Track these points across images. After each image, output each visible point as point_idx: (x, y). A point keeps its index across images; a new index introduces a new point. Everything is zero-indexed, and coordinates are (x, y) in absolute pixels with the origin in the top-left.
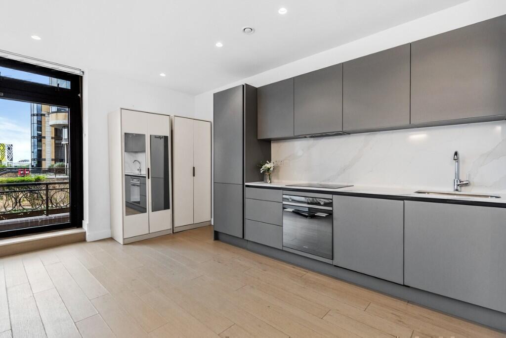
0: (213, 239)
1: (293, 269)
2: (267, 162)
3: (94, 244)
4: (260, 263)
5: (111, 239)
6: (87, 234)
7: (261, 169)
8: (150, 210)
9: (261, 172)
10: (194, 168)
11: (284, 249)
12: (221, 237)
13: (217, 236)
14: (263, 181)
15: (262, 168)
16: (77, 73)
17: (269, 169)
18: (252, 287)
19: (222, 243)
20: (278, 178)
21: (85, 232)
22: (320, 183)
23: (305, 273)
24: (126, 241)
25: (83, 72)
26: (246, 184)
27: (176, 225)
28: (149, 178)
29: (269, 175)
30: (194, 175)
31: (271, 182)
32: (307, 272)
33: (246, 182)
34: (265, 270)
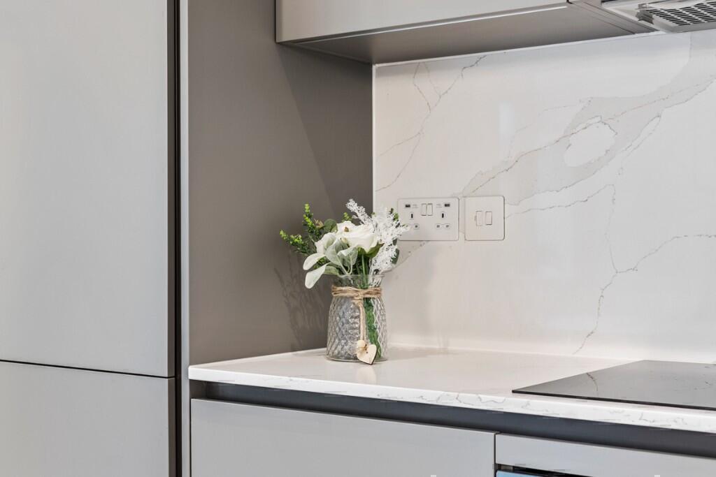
2: (352, 206)
7: (310, 261)
9: (311, 280)
15: (313, 250)
17: (364, 259)
26: (196, 372)
29: (368, 303)
31: (378, 357)
33: (194, 362)
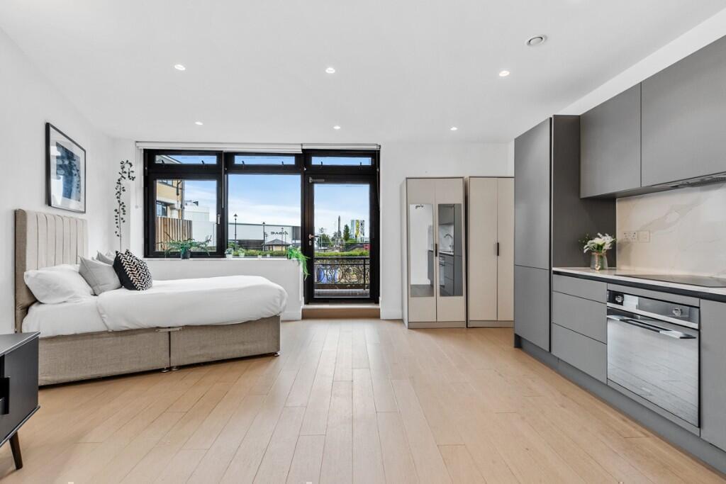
0: (513, 345)
1: (621, 422)
2: (599, 234)
3: (386, 322)
4: (565, 396)
5: (401, 321)
6: (381, 311)
7: (586, 246)
8: (438, 294)
9: (585, 251)
10: (498, 244)
11: (610, 384)
12: (524, 344)
13: (519, 342)
14: (589, 266)
15: (586, 244)
16: (375, 148)
17: (600, 247)
18: (523, 418)
19: (524, 354)
20: (629, 264)
21: (379, 309)
22: (716, 276)
23: (640, 435)
24: (412, 326)
25: (380, 146)
26: (554, 269)
27: (471, 318)
28: (436, 256)
30: (498, 254)
32: (648, 436)
33: (556, 267)
34: (563, 406)
